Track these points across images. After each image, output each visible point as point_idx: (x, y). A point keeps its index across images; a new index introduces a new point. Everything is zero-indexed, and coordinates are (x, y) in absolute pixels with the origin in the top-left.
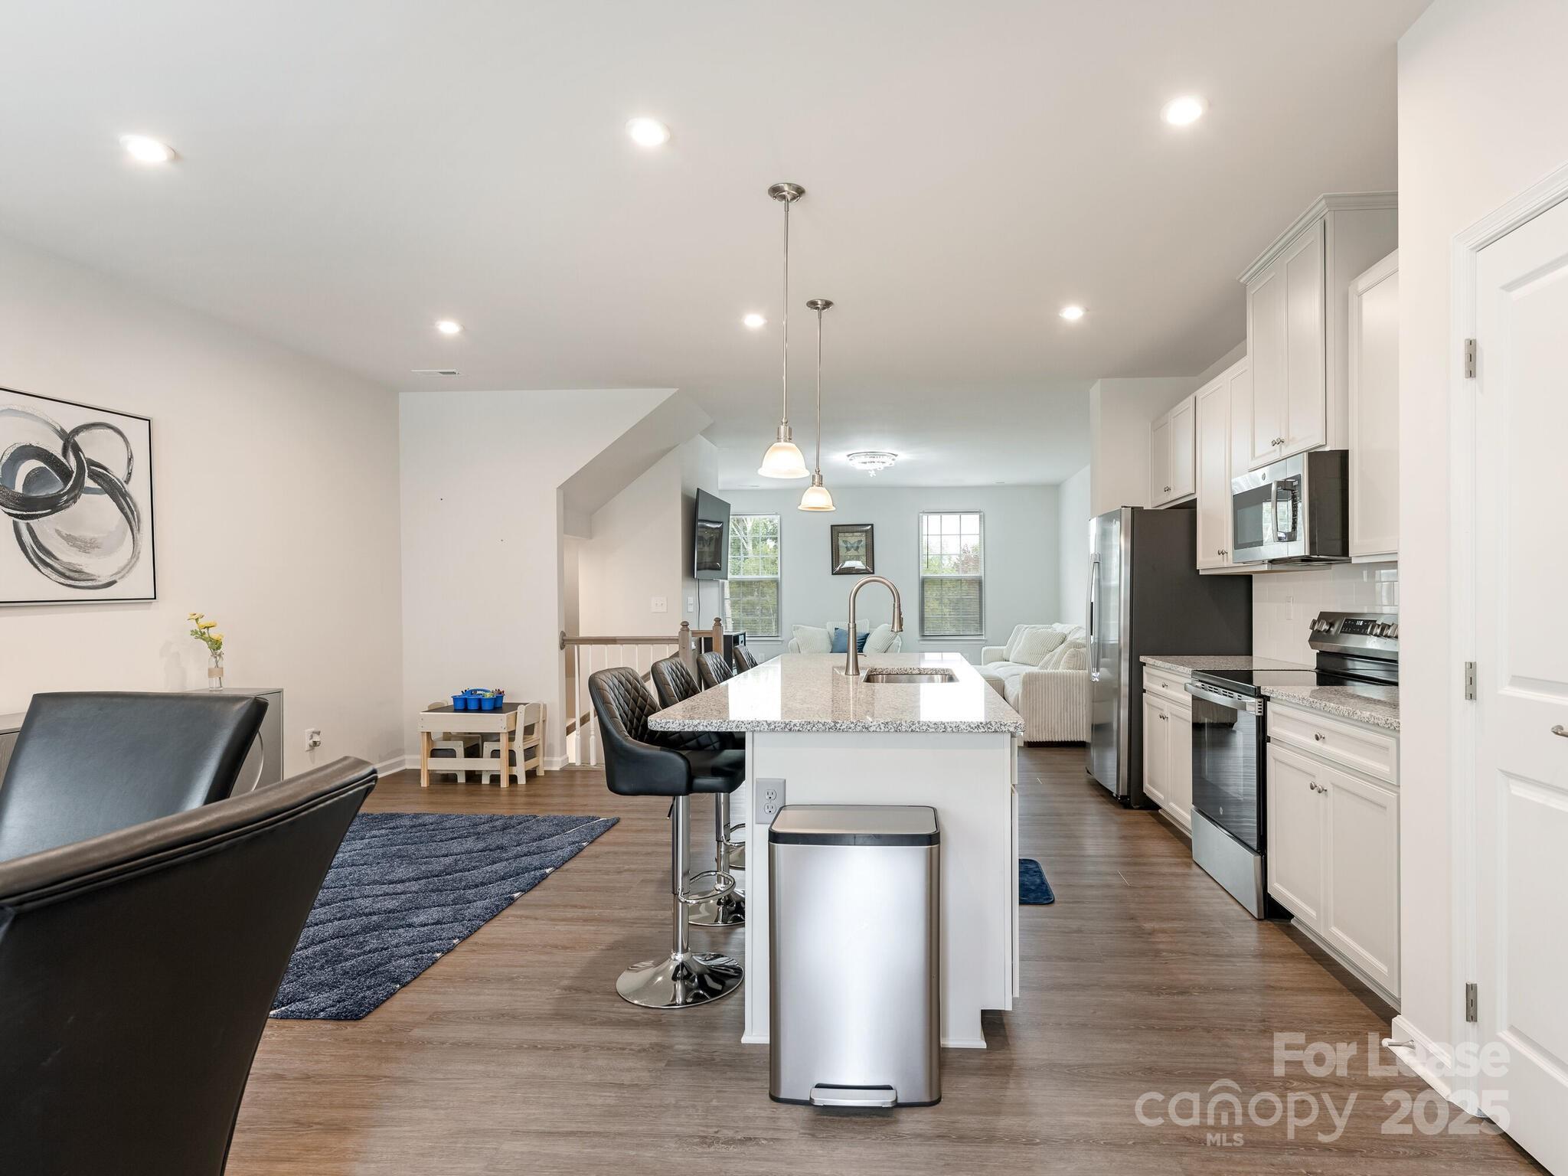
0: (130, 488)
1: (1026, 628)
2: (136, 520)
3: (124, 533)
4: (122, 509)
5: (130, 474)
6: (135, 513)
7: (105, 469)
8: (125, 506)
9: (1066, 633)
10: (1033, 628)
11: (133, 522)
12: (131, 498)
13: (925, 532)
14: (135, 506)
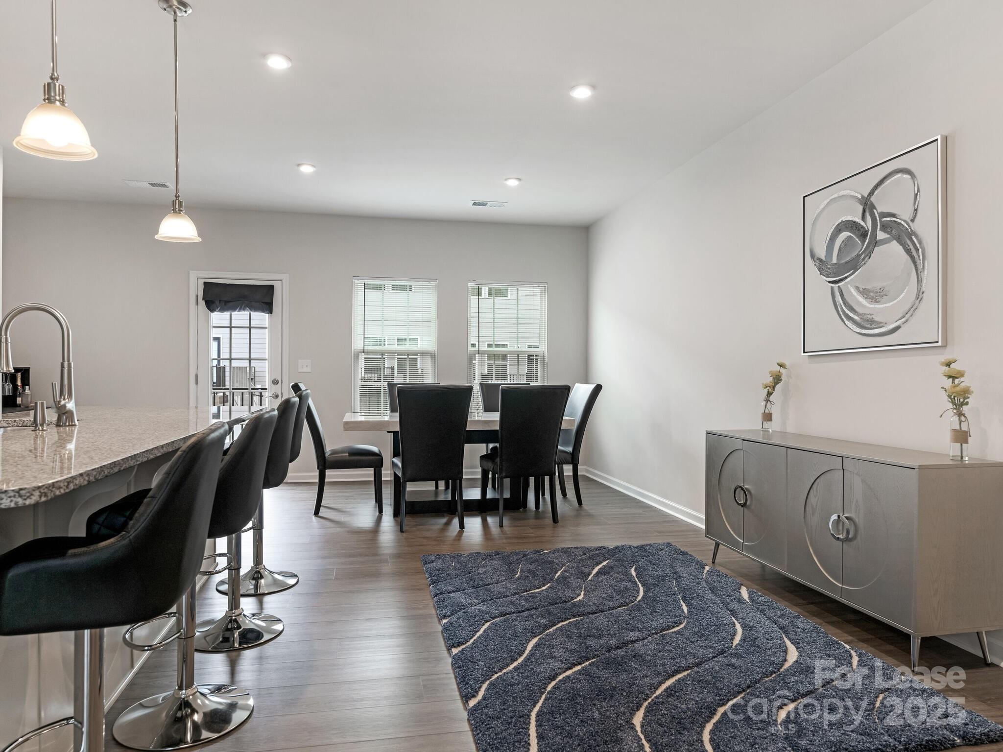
0: (916, 227)
2: (921, 257)
3: (909, 275)
4: (908, 251)
5: (916, 210)
6: (920, 250)
7: (893, 215)
8: (911, 247)
11: (918, 262)
12: (917, 236)
14: (920, 243)
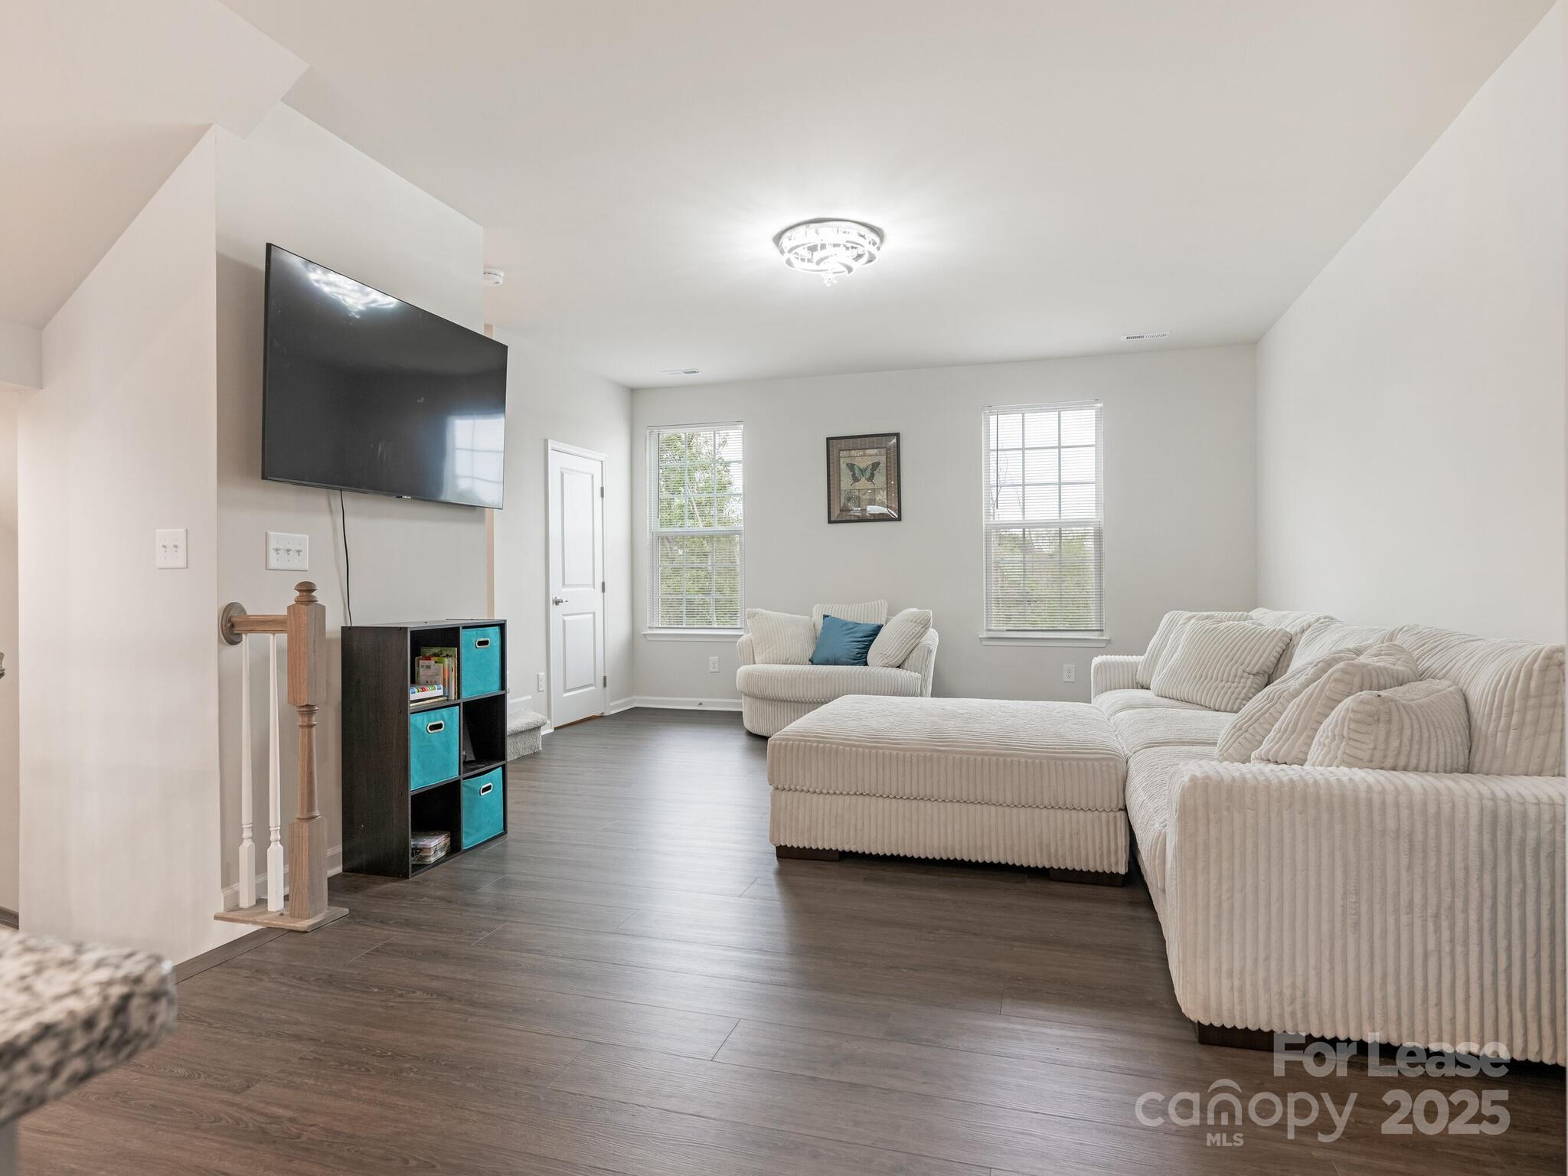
1: (1190, 618)
9: (1292, 630)
10: (1207, 618)
13: (993, 446)
